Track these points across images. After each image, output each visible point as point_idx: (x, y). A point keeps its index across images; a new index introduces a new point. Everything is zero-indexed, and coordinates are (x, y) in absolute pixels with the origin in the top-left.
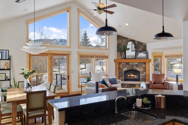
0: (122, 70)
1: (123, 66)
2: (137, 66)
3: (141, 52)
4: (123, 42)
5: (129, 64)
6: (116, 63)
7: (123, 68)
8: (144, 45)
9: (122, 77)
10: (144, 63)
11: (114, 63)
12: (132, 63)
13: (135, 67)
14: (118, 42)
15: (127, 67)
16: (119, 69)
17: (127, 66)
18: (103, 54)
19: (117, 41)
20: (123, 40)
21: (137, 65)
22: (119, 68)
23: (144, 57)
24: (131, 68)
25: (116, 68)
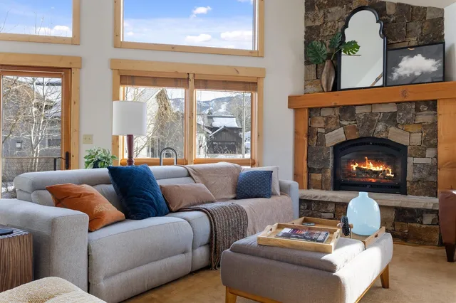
0: (321, 140)
1: (326, 122)
2: (392, 119)
3: (411, 51)
4: (329, 18)
5: (353, 114)
6: (296, 110)
7: (328, 131)
8: (429, 16)
9: (320, 171)
10: (426, 102)
11: (291, 113)
12: (366, 110)
13: (380, 127)
14: (310, 24)
15: (342, 126)
16: (309, 137)
17: (345, 123)
18: (235, 74)
19: (306, 18)
20: (332, 10)
21: (394, 115)
22: (310, 133)
23: (424, 74)
24: (362, 133)
25: (296, 132)
